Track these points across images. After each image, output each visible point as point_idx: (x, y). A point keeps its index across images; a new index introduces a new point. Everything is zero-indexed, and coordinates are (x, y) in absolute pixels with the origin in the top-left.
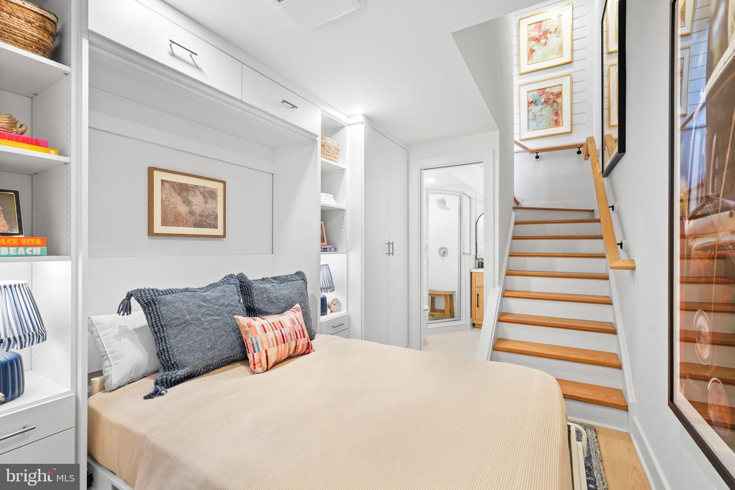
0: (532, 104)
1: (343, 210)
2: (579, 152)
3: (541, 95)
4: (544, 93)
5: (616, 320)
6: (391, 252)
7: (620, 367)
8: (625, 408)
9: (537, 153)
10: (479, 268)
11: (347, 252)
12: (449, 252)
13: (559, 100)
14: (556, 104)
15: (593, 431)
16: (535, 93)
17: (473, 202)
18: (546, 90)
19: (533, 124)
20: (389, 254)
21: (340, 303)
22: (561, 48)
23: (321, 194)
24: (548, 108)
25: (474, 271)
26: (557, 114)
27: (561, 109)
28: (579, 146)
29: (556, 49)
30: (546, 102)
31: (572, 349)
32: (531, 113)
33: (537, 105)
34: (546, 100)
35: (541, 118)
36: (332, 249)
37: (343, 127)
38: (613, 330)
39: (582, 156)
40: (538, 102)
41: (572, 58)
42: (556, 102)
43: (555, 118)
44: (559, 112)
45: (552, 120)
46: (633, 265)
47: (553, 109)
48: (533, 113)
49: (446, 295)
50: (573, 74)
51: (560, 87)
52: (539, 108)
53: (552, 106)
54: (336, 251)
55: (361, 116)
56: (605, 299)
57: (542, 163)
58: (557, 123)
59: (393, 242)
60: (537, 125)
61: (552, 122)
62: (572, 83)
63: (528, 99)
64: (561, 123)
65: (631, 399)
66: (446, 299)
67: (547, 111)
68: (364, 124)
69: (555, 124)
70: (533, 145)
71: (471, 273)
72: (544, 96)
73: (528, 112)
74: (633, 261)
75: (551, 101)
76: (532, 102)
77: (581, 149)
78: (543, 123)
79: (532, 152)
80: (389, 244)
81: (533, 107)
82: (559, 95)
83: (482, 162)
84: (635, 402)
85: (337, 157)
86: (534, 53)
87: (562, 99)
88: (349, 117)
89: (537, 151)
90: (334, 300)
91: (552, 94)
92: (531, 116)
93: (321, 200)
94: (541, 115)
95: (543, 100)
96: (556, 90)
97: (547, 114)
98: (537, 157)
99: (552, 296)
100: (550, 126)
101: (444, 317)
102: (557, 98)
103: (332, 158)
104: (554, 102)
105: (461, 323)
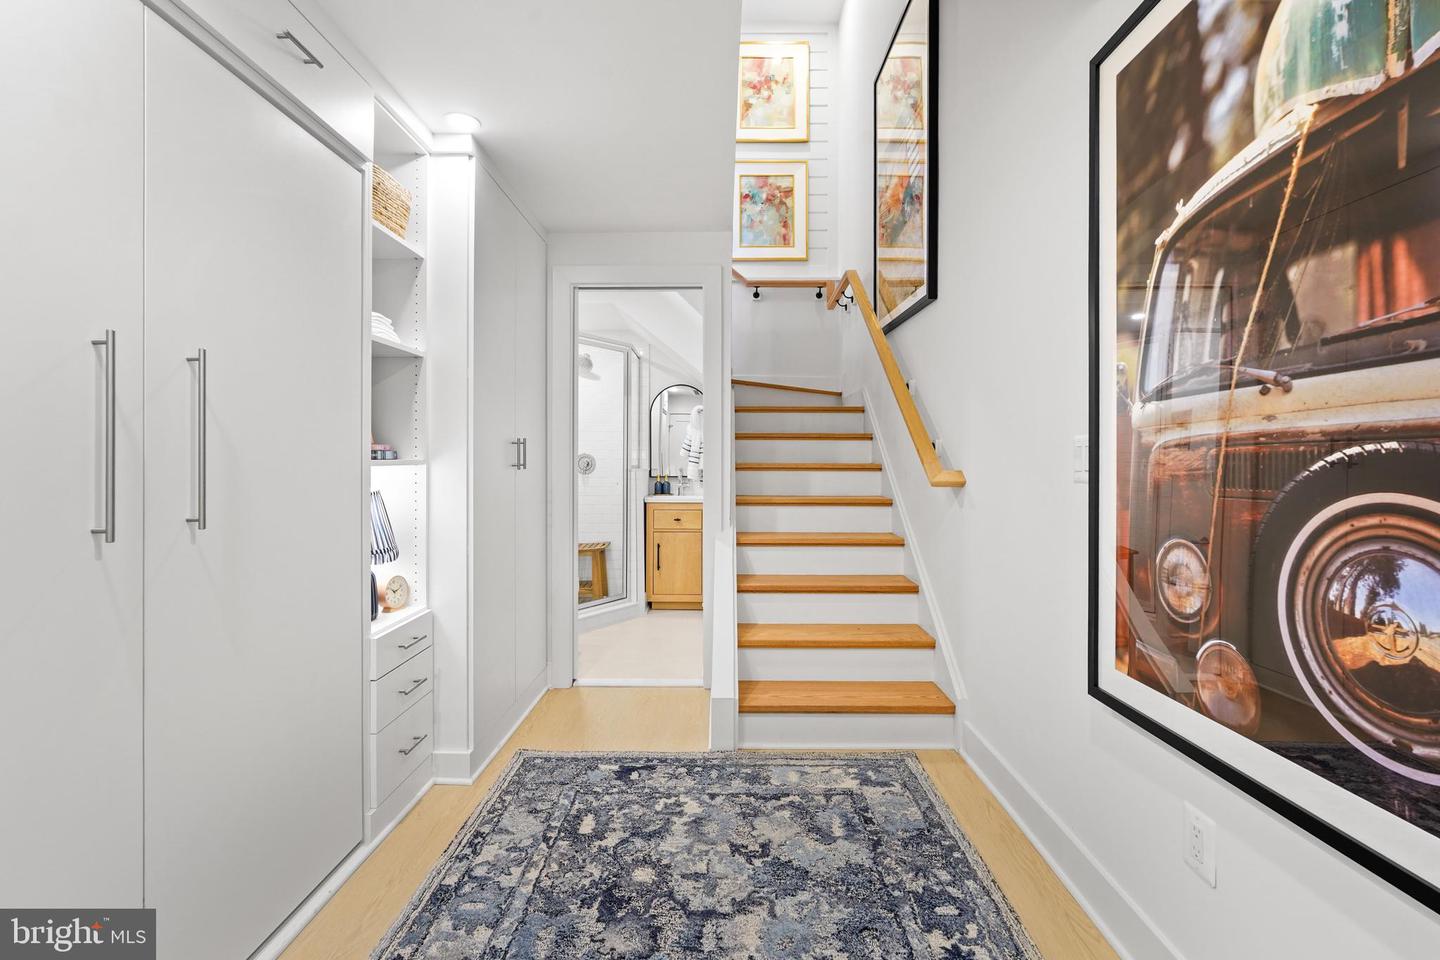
0: (748, 199)
1: (416, 357)
2: (819, 295)
3: (762, 187)
4: (765, 184)
5: (916, 570)
6: (522, 462)
7: (932, 646)
8: (951, 710)
9: (757, 287)
10: (656, 493)
11: (427, 462)
12: (598, 464)
13: (788, 201)
14: (784, 207)
15: (914, 759)
16: (753, 181)
17: (645, 365)
18: (770, 180)
19: (749, 235)
20: (518, 466)
21: (408, 587)
22: (792, 113)
23: (373, 314)
24: (772, 212)
25: (650, 500)
26: (785, 225)
27: (792, 216)
28: (821, 285)
29: (785, 113)
30: (769, 200)
31: (858, 627)
32: (745, 216)
33: (755, 203)
34: (770, 197)
35: (761, 228)
36: (389, 454)
37: (417, 155)
38: (914, 587)
39: (824, 302)
40: (757, 199)
41: (809, 135)
42: (785, 204)
43: (783, 231)
44: (789, 222)
45: (779, 234)
46: (961, 480)
47: (780, 215)
48: (749, 216)
49: (594, 551)
50: (810, 162)
51: (791, 179)
52: (759, 207)
53: (778, 210)
54: (396, 458)
55: (470, 137)
56: (890, 537)
57: (764, 306)
58: (786, 240)
59: (525, 440)
60: (756, 237)
61: (778, 237)
62: (808, 177)
63: (740, 188)
64: (791, 242)
65: (959, 694)
66: (594, 558)
67: (770, 217)
68: (474, 159)
69: (782, 242)
70: (751, 273)
71: (645, 504)
72: (766, 189)
73: (741, 212)
74: (960, 472)
75: (777, 201)
76: (747, 196)
77: (824, 291)
78: (765, 237)
79: (750, 284)
80: (518, 443)
81: (748, 205)
82: (789, 192)
83: (701, 288)
84: (966, 697)
85: (404, 225)
86: (750, 111)
87: (793, 201)
88: (433, 134)
89: (757, 285)
90: (393, 581)
91: (778, 188)
92: (744, 221)
93: (373, 329)
94: (760, 222)
95: (764, 196)
96: (784, 184)
97: (771, 222)
98: (756, 295)
99: (820, 539)
100: (774, 244)
101: (590, 595)
102: (786, 197)
103: (394, 225)
104: (782, 203)
105: (628, 604)
